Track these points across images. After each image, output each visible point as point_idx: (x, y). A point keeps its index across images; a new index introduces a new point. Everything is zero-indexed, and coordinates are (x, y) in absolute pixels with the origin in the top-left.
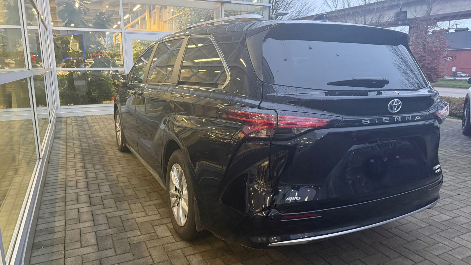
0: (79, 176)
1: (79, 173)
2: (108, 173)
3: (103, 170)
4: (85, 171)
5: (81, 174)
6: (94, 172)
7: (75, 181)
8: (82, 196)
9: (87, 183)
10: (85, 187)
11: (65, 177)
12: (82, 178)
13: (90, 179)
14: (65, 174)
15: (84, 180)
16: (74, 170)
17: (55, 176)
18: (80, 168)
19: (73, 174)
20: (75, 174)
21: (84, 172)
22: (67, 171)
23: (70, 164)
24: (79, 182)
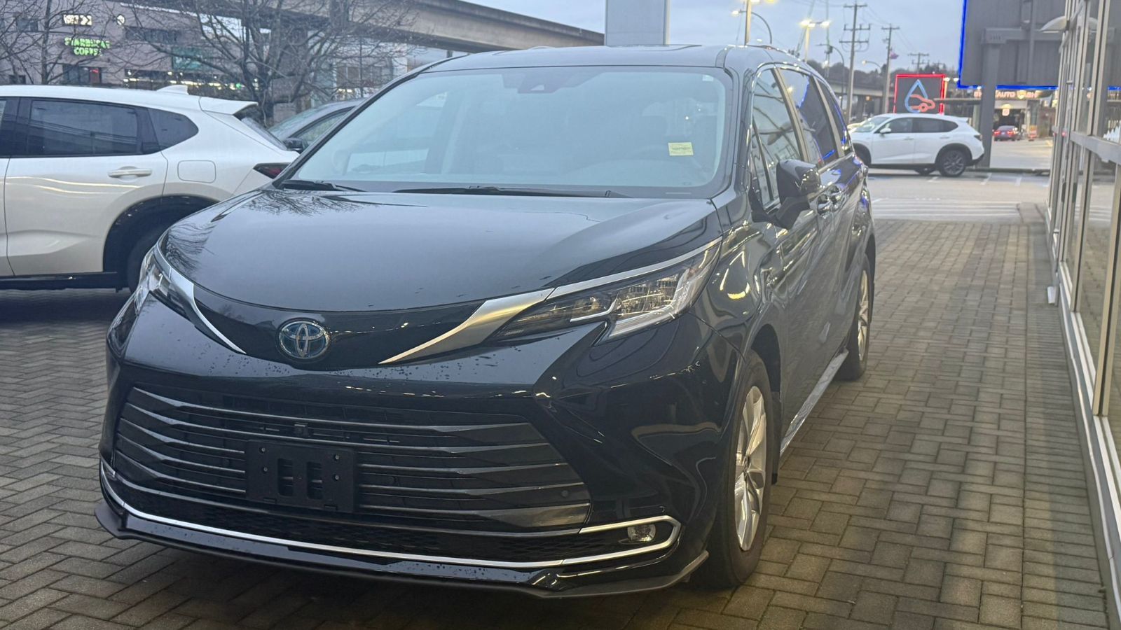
0: (982, 496)
1: (979, 507)
2: (887, 482)
3: (896, 496)
4: (956, 507)
5: (975, 502)
6: (931, 496)
7: (996, 483)
8: (984, 444)
9: (963, 469)
10: (973, 462)
11: (1028, 503)
12: (974, 488)
13: (952, 477)
14: (1027, 515)
15: (969, 479)
16: (996, 523)
17: (1060, 516)
18: (971, 525)
19: (1001, 508)
20: (995, 507)
21: (963, 504)
22: (1020, 522)
23: (1004, 557)
24: (986, 478)
